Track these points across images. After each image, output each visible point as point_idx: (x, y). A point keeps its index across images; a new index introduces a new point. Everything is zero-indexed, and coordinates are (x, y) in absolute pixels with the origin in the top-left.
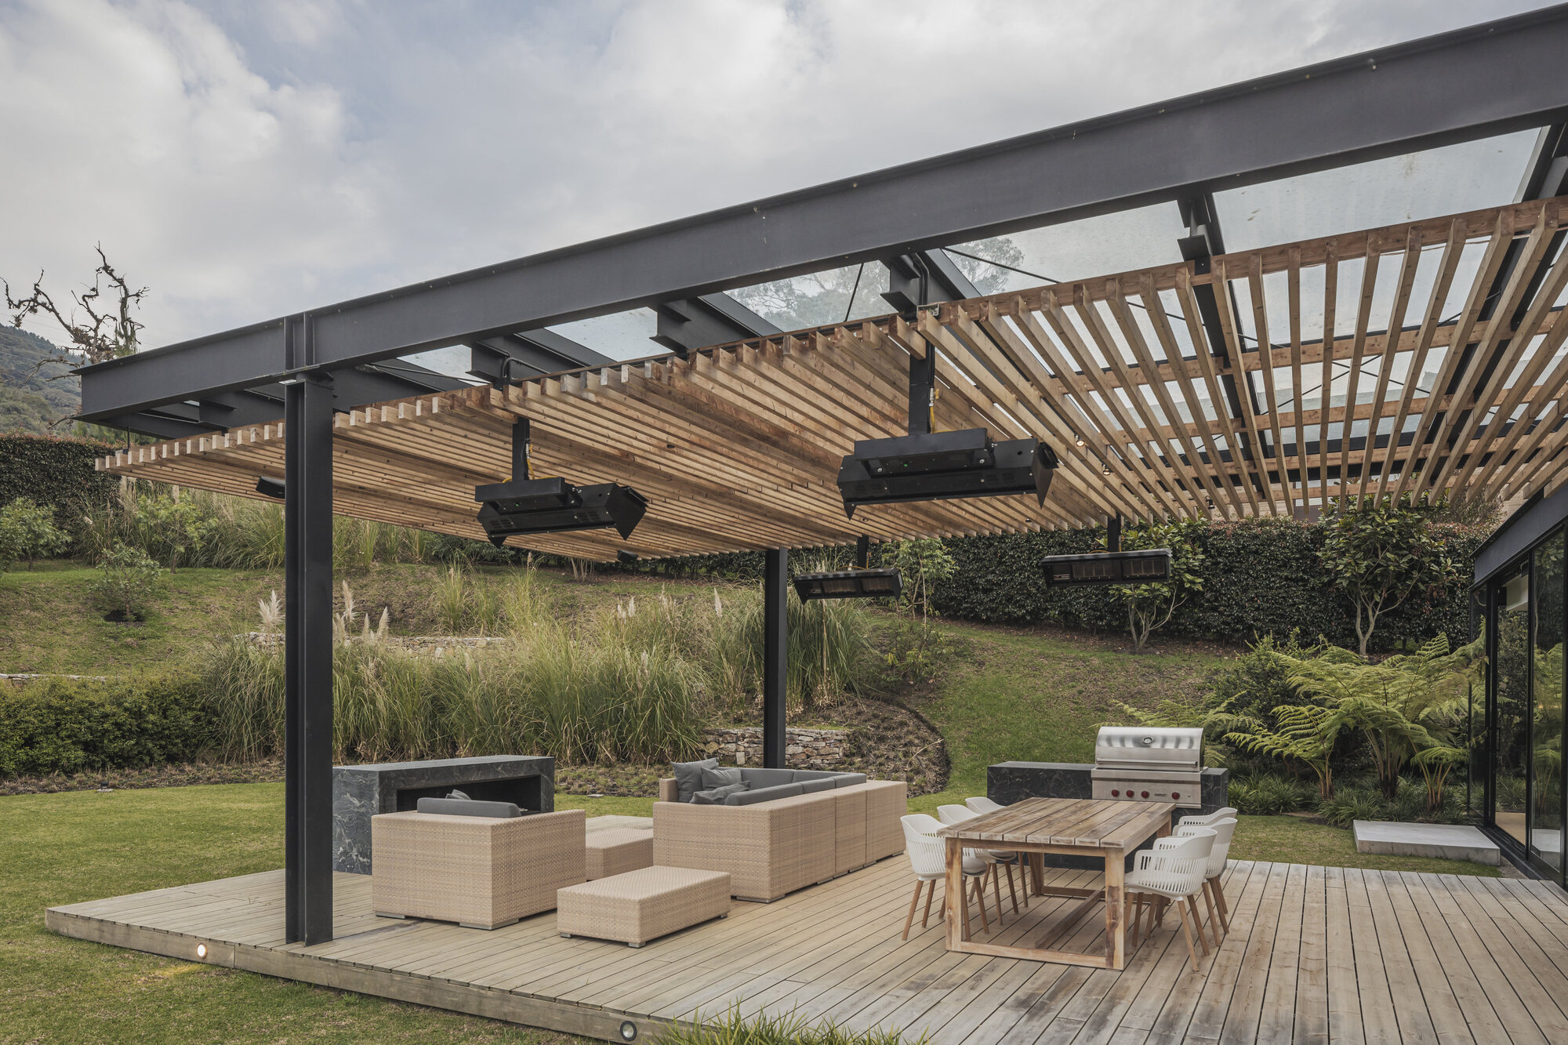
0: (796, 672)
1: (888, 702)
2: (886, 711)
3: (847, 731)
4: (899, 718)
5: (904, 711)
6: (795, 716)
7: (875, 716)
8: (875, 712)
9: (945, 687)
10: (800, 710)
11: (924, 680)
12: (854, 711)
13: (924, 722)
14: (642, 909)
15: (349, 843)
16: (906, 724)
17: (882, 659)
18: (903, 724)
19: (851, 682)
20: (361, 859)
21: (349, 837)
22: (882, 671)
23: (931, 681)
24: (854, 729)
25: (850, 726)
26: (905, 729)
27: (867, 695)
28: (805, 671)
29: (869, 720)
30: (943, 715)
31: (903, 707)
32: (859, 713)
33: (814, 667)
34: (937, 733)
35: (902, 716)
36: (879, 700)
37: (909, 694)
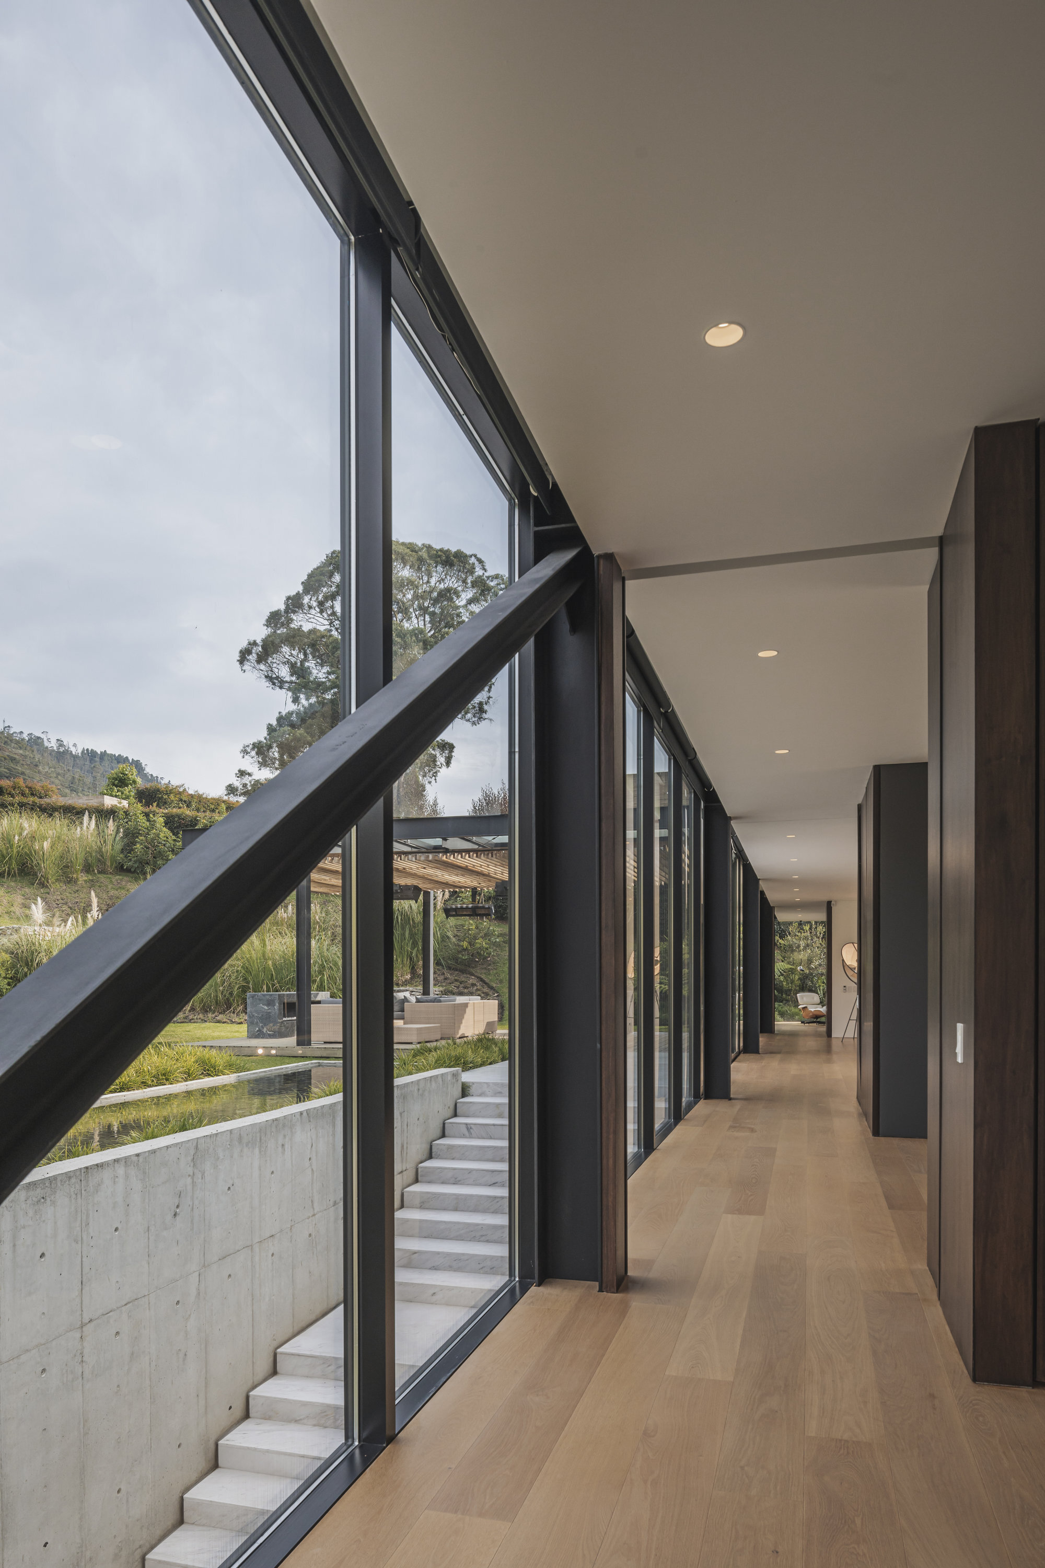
0: (406, 953)
1: (463, 971)
2: (463, 978)
3: (441, 989)
4: (471, 981)
5: (473, 977)
6: (406, 981)
7: (456, 980)
8: (456, 978)
9: (498, 963)
10: (408, 977)
11: (485, 958)
12: (442, 977)
13: (486, 983)
14: (417, 1031)
15: (262, 1026)
16: (475, 985)
17: (459, 946)
18: (473, 985)
19: (440, 959)
20: (269, 1032)
21: (261, 1022)
22: (459, 952)
23: (489, 959)
24: (445, 988)
25: (442, 986)
26: (475, 988)
27: (449, 968)
28: (411, 953)
29: (453, 983)
30: (497, 979)
31: (472, 974)
32: (446, 979)
33: (418, 950)
34: (494, 990)
35: (472, 980)
36: (457, 971)
37: (476, 967)
